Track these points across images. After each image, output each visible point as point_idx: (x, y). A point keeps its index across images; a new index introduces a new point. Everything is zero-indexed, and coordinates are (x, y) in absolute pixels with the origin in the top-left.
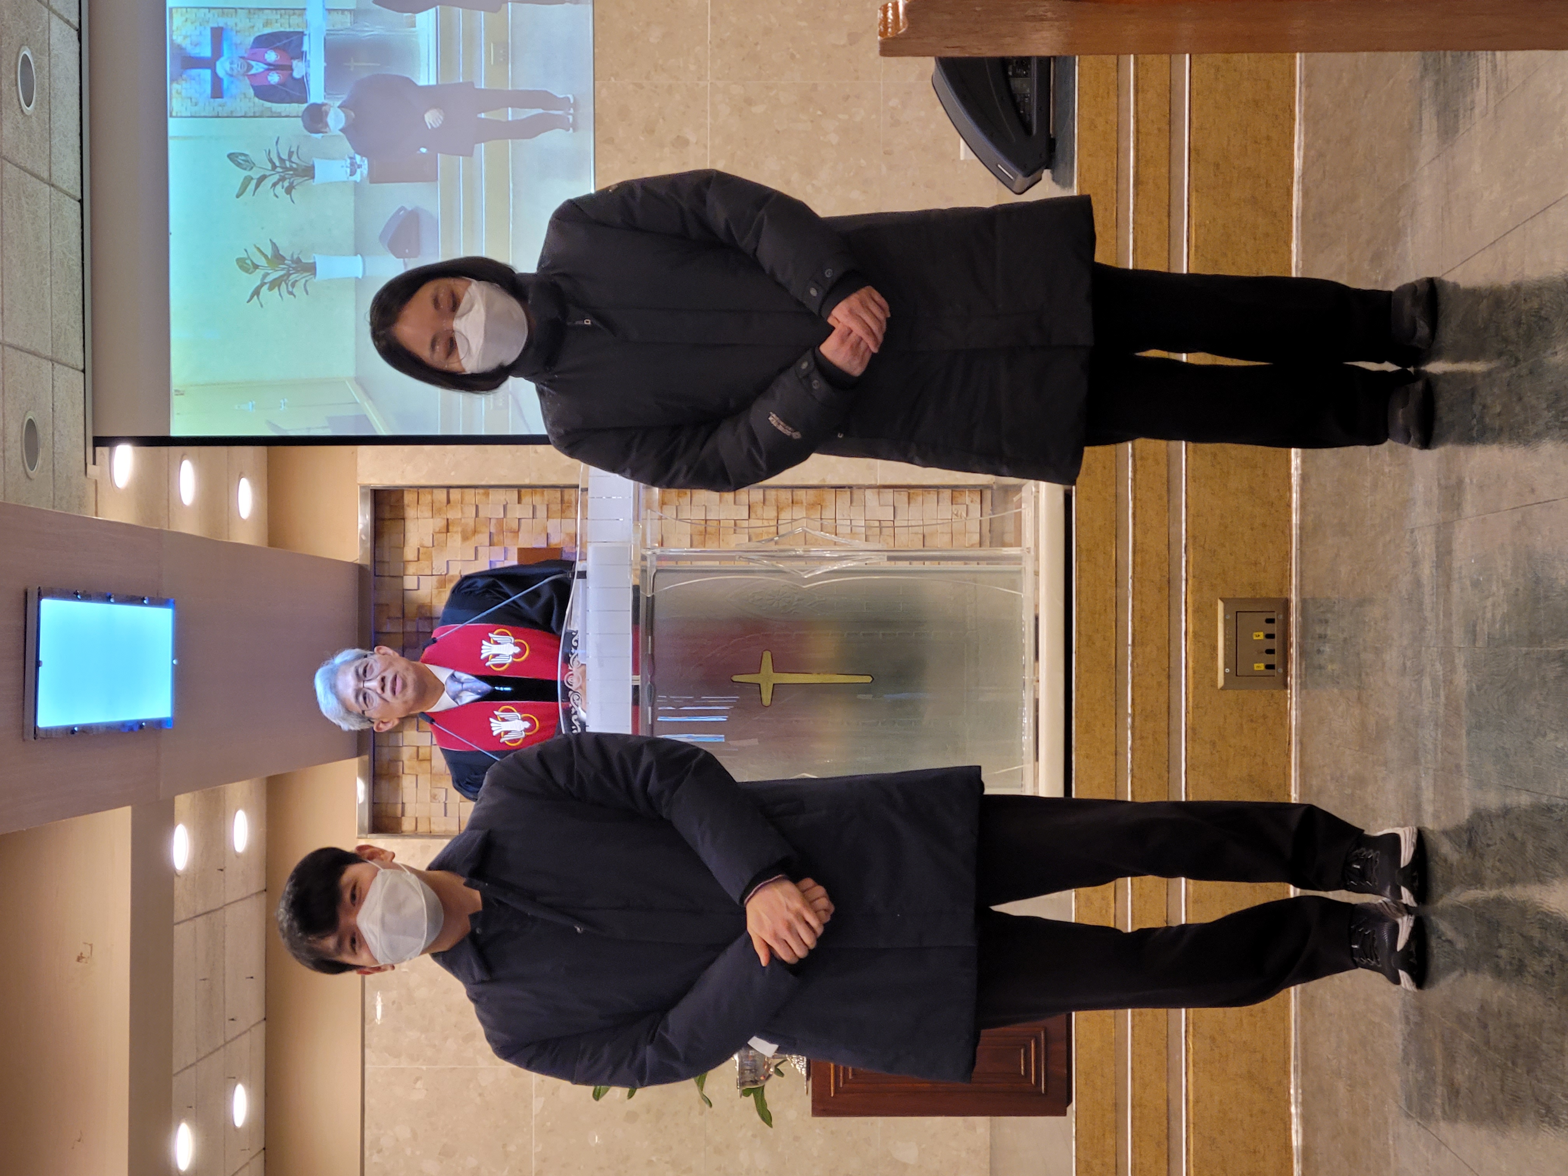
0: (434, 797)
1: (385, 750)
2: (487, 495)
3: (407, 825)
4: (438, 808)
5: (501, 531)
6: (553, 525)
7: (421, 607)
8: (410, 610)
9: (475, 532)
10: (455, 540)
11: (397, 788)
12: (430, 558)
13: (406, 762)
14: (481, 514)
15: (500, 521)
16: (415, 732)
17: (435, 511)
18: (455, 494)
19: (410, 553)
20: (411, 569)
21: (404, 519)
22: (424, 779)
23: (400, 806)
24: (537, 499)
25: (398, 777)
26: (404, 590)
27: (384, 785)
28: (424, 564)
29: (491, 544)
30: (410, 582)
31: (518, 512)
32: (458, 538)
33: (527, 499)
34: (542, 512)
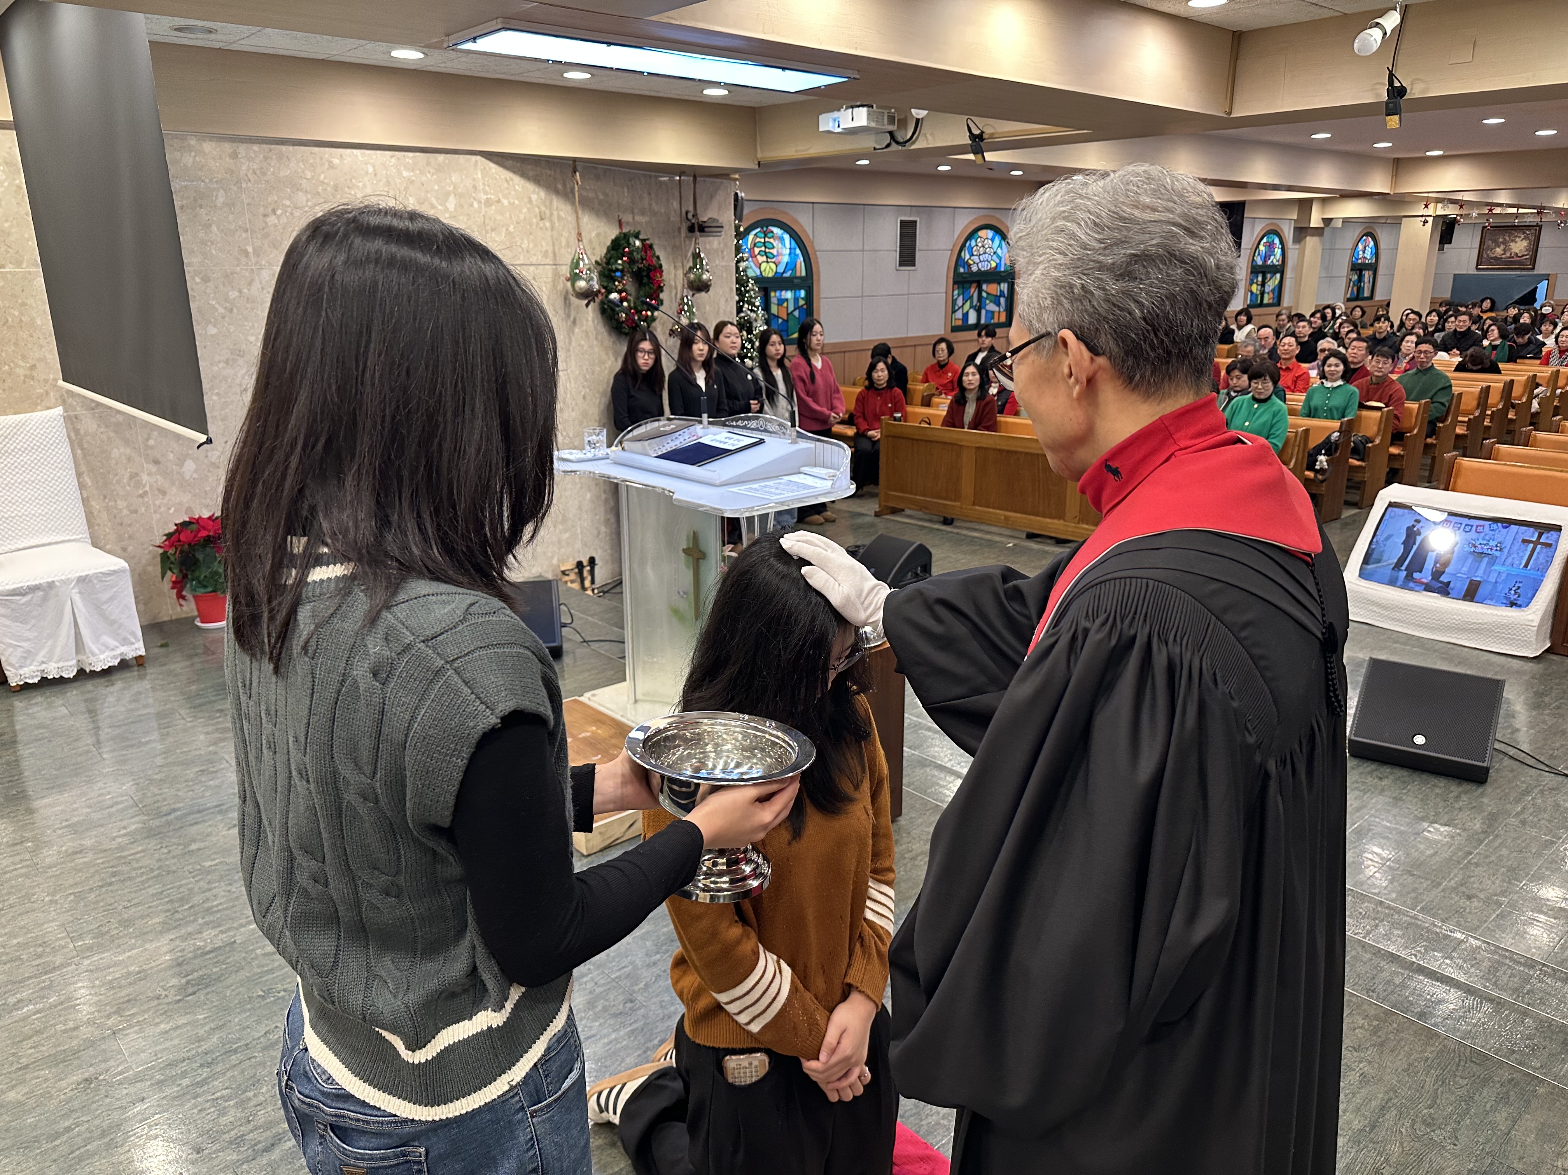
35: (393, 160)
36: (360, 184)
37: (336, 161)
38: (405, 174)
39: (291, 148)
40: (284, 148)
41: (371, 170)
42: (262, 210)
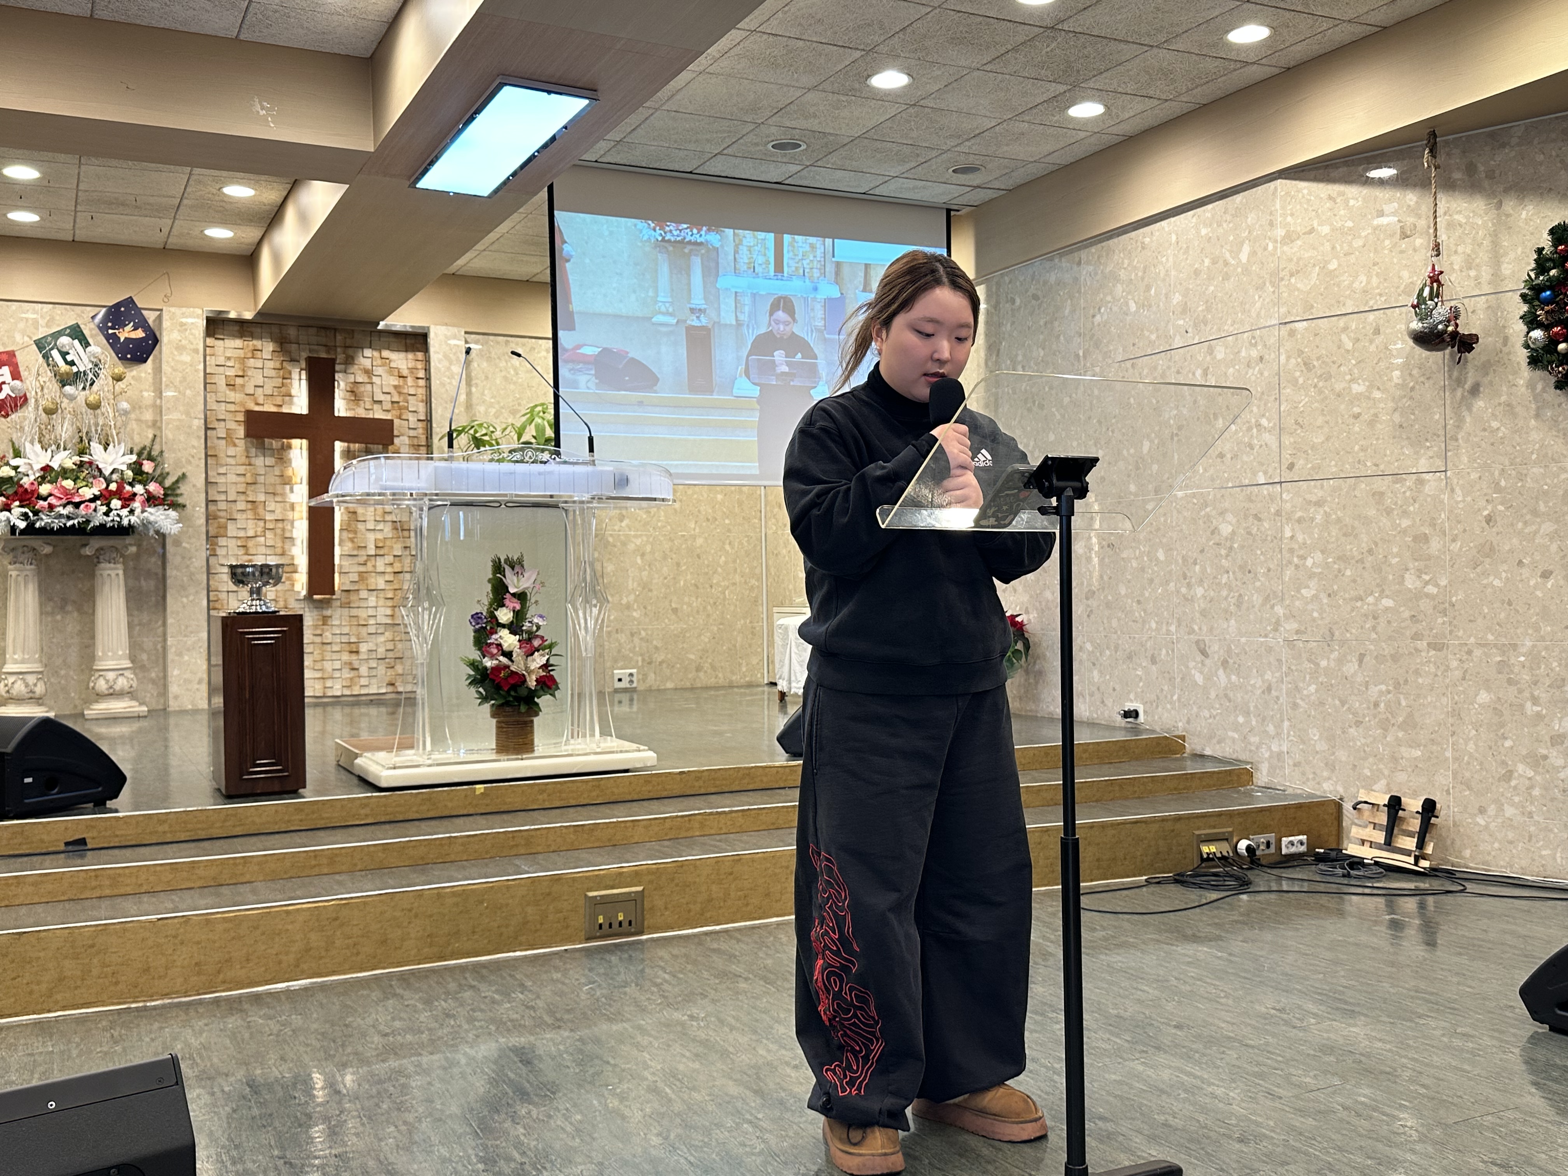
0: (229, 358)
1: (259, 330)
2: (422, 401)
3: (210, 341)
4: (221, 360)
5: (400, 408)
6: (405, 440)
7: (353, 358)
8: (350, 351)
9: (400, 393)
10: (394, 381)
11: (234, 336)
12: (383, 365)
13: (251, 343)
14: (410, 398)
15: (407, 408)
16: (271, 349)
17: (412, 370)
18: (422, 383)
19: (386, 353)
20: (376, 354)
21: (406, 351)
22: (241, 353)
23: (223, 338)
24: (421, 431)
25: (241, 338)
26: (362, 348)
27: (237, 328)
28: (379, 362)
29: (393, 402)
30: (368, 352)
31: (412, 418)
32: (396, 383)
33: (420, 425)
34: (412, 433)
35: (1194, 220)
36: (1164, 259)
37: (1147, 240)
38: (1204, 232)
39: (1116, 240)
40: (1111, 242)
41: (1174, 238)
42: (1091, 312)
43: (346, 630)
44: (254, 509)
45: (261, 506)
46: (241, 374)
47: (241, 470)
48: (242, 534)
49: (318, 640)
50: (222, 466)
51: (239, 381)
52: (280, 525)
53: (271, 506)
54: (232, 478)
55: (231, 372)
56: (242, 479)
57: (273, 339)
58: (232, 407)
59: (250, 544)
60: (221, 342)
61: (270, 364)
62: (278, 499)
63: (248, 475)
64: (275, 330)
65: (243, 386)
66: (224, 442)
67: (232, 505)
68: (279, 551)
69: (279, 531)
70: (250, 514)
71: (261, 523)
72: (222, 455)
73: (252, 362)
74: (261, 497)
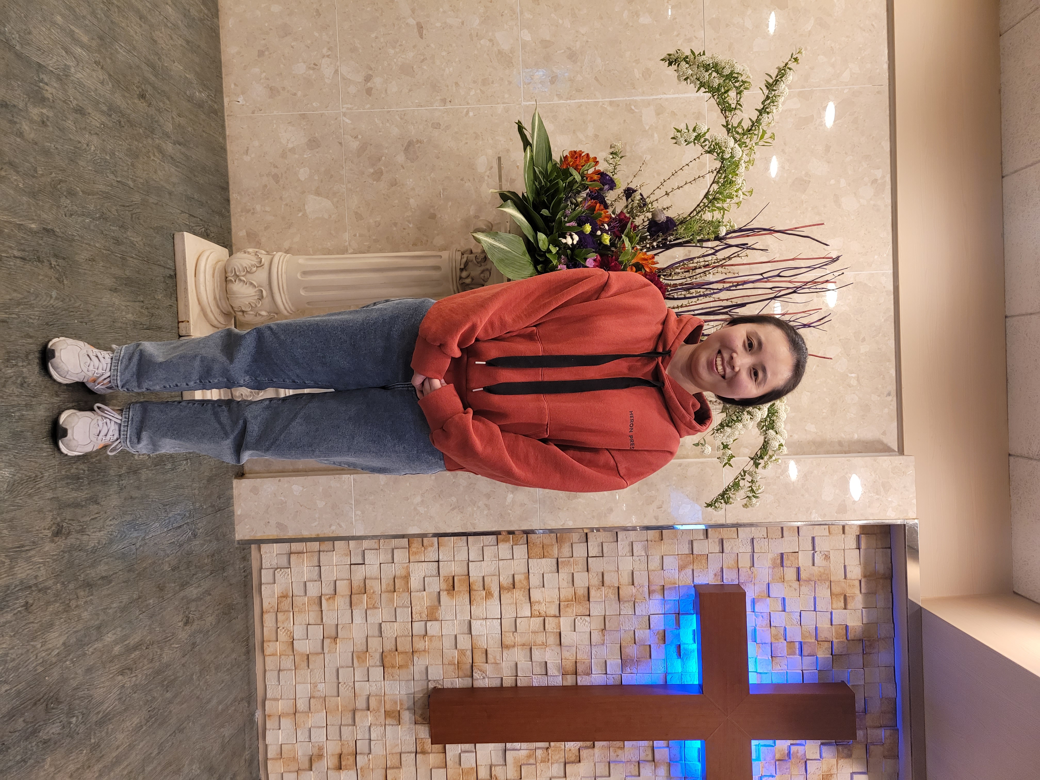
0: (827, 557)
4: (821, 544)
8: (859, 751)
11: (866, 565)
13: (858, 592)
16: (850, 623)
22: (838, 576)
23: (863, 546)
25: (865, 576)
26: (868, 773)
27: (881, 568)
43: (377, 748)
44: (575, 598)
45: (581, 609)
46: (803, 575)
47: (641, 579)
48: (535, 580)
49: (361, 703)
50: (646, 549)
51: (790, 574)
52: (552, 640)
53: (584, 625)
54: (627, 564)
55: (804, 560)
56: (625, 579)
57: (868, 627)
58: (745, 562)
59: (519, 594)
60: (854, 545)
61: (824, 624)
62: (596, 637)
63: (633, 590)
64: (885, 630)
65: (783, 580)
66: (687, 551)
67: (582, 565)
68: (509, 639)
69: (541, 638)
70: (567, 592)
71: (553, 610)
72: (664, 548)
73: (823, 593)
74: (597, 609)
